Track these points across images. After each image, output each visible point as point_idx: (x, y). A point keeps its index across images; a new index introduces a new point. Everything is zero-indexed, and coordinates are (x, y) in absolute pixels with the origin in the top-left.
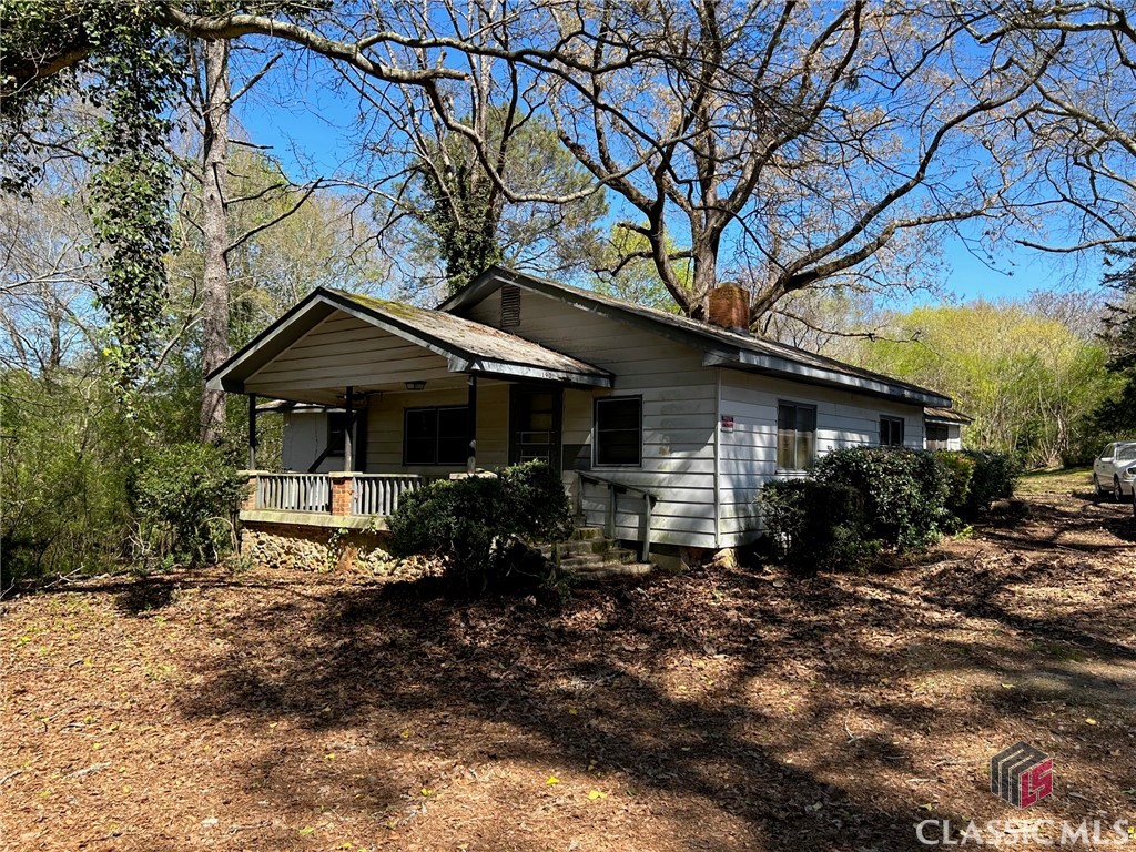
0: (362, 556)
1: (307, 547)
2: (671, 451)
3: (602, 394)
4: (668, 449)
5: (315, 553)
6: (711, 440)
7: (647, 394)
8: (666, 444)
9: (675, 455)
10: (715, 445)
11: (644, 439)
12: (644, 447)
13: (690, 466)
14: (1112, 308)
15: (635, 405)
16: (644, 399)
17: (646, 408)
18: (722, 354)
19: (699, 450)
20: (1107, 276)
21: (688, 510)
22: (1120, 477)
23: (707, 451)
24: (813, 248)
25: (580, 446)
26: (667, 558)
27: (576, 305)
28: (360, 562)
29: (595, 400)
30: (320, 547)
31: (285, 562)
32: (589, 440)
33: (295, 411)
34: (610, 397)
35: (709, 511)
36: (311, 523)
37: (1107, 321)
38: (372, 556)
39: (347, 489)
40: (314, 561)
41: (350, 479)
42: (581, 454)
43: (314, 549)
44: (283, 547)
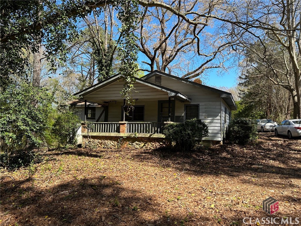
0: (130, 144)
1: (109, 142)
2: (208, 118)
3: (187, 103)
4: (207, 117)
5: (112, 143)
6: (220, 115)
7: (201, 104)
8: (206, 116)
9: (209, 118)
10: (221, 116)
11: (200, 114)
12: (200, 117)
13: (214, 121)
14: (240, 90)
15: (197, 106)
16: (200, 105)
17: (200, 107)
18: (226, 95)
19: (216, 117)
20: (240, 83)
21: (213, 132)
22: (263, 127)
23: (218, 118)
24: (189, 72)
25: (180, 116)
26: (207, 143)
27: (183, 81)
28: (130, 146)
29: (185, 105)
30: (114, 142)
31: (99, 147)
32: (183, 115)
33: (77, 106)
34: (190, 104)
35: (219, 132)
36: (111, 135)
37: (239, 93)
38: (134, 144)
39: (125, 126)
40: (112, 146)
41: (126, 123)
42: (181, 118)
43: (111, 142)
44: (99, 142)
